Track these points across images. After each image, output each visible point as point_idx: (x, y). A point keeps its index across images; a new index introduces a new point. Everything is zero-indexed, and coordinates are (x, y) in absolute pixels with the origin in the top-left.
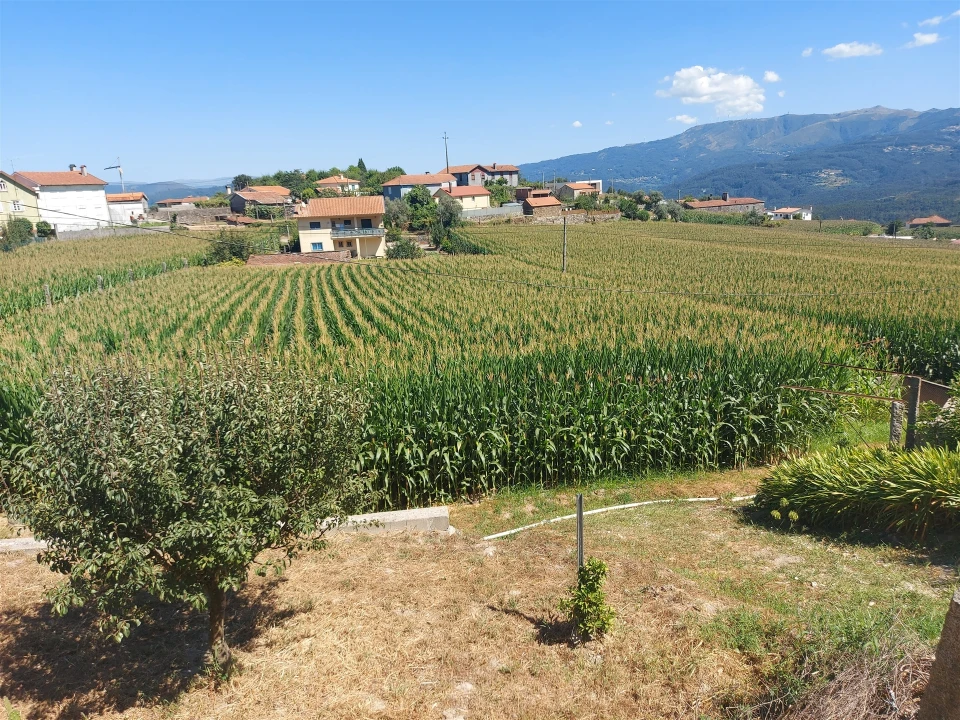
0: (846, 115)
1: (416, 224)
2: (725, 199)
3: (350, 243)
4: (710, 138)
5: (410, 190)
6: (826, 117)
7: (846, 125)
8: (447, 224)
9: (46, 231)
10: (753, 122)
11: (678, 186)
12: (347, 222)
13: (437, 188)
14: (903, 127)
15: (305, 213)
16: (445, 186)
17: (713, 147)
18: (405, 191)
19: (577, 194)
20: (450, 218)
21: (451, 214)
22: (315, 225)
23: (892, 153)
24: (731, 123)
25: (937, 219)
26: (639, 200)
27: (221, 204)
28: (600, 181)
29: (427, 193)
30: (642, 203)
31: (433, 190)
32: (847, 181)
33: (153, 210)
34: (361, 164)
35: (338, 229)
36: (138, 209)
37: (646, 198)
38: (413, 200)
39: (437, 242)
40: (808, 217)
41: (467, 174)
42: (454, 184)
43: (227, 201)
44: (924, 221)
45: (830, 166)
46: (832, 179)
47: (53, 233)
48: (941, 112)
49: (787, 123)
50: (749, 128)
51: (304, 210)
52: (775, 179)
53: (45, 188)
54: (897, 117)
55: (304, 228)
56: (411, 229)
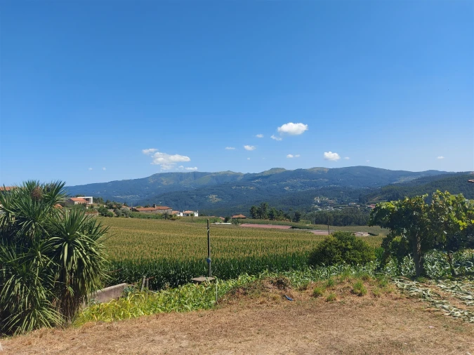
0: (218, 173)
2: (154, 207)
4: (163, 179)
6: (210, 173)
7: (218, 177)
10: (181, 173)
11: (148, 200)
14: (239, 179)
17: (164, 183)
19: (76, 203)
23: (235, 189)
24: (172, 173)
25: (241, 216)
26: (111, 207)
28: (92, 198)
30: (113, 208)
32: (219, 200)
37: (114, 206)
40: (196, 215)
44: (237, 216)
45: (213, 193)
46: (214, 198)
48: (251, 174)
49: (195, 175)
50: (180, 176)
52: (191, 198)
54: (236, 175)
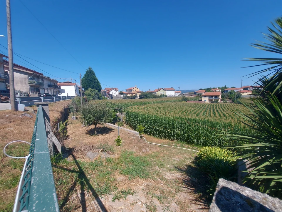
1: (230, 97)
3: (212, 100)
5: (230, 91)
8: (237, 98)
9: (166, 96)
12: (212, 96)
13: (237, 91)
15: (204, 95)
16: (239, 90)
18: (228, 91)
20: (238, 96)
21: (239, 96)
22: (205, 97)
27: (193, 93)
29: (234, 92)
31: (236, 91)
33: (182, 94)
34: (225, 86)
35: (210, 98)
36: (179, 93)
38: (230, 93)
39: (233, 101)
41: (248, 88)
42: (242, 90)
43: (194, 92)
47: (167, 96)
51: (204, 94)
53: (167, 90)
55: (203, 97)
56: (229, 98)
